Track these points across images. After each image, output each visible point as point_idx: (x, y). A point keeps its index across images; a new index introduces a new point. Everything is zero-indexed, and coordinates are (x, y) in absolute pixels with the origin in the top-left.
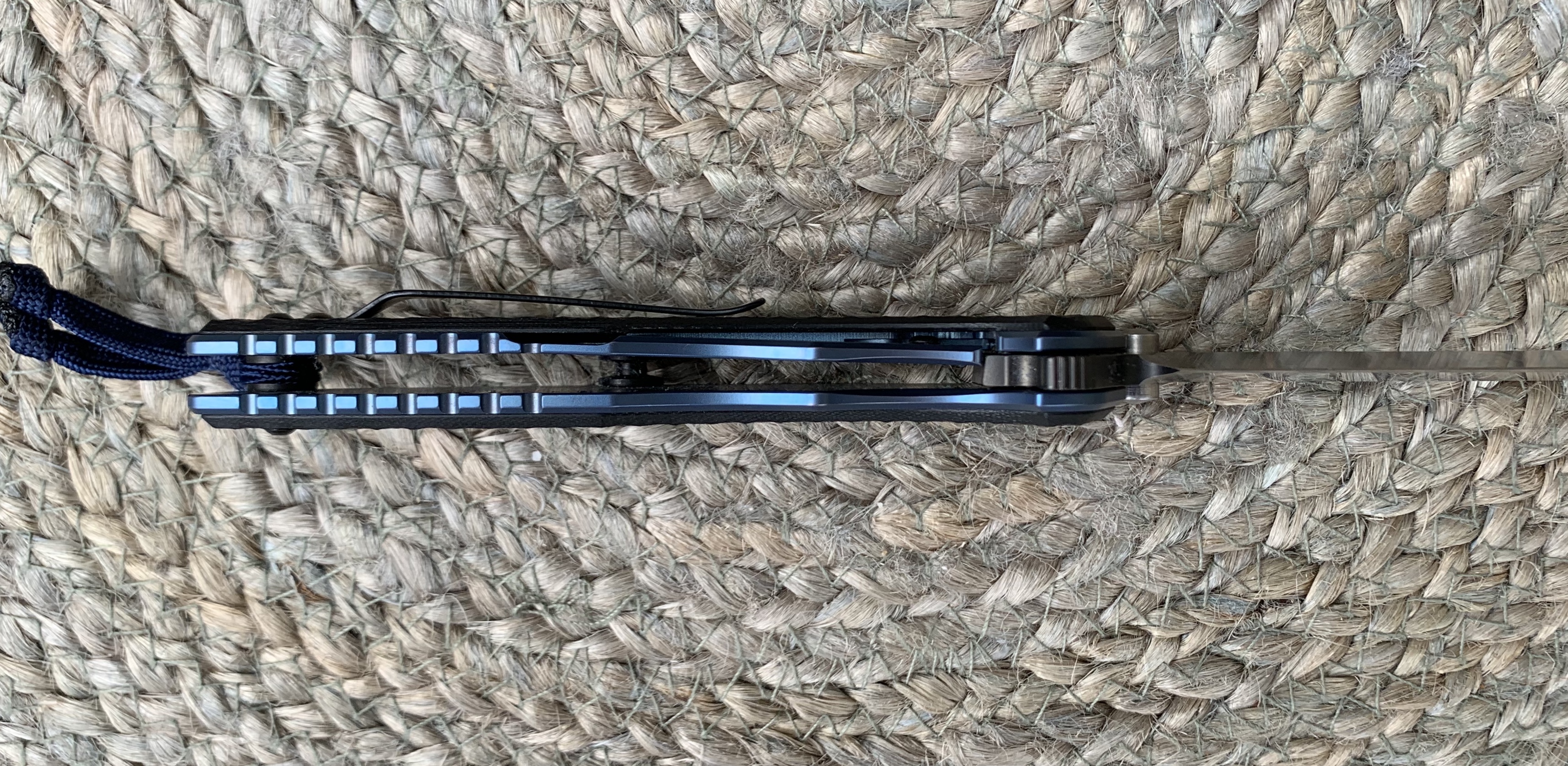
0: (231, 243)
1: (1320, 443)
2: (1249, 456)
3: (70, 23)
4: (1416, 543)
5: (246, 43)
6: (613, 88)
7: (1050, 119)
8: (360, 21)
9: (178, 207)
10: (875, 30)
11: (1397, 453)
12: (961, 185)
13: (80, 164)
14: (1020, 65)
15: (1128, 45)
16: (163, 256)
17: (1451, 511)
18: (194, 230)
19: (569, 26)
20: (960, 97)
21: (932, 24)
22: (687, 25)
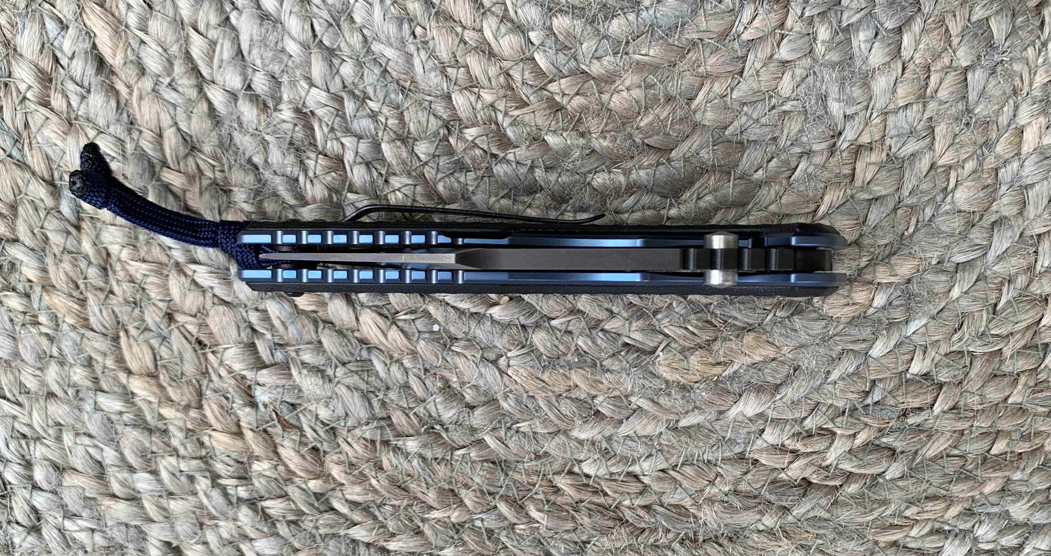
0: (231, 191)
1: (943, 305)
2: (898, 315)
3: (121, 45)
4: (1004, 368)
5: (240, 56)
6: (485, 83)
7: (771, 97)
8: (317, 40)
9: (194, 167)
10: (657, 40)
11: (991, 310)
12: (713, 142)
13: (128, 140)
14: (751, 62)
15: (820, 49)
16: (185, 201)
17: (1025, 347)
18: (205, 182)
19: (457, 41)
20: (712, 83)
21: (695, 36)
22: (533, 40)
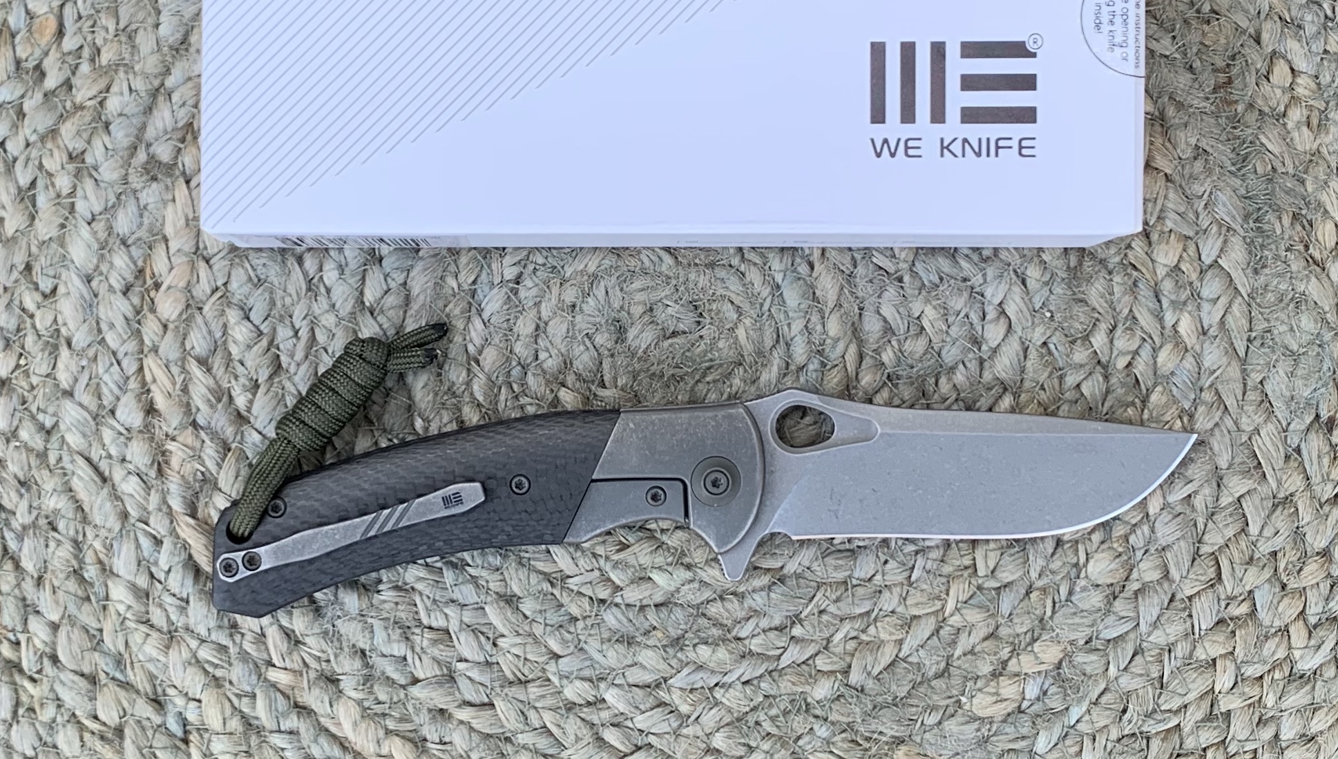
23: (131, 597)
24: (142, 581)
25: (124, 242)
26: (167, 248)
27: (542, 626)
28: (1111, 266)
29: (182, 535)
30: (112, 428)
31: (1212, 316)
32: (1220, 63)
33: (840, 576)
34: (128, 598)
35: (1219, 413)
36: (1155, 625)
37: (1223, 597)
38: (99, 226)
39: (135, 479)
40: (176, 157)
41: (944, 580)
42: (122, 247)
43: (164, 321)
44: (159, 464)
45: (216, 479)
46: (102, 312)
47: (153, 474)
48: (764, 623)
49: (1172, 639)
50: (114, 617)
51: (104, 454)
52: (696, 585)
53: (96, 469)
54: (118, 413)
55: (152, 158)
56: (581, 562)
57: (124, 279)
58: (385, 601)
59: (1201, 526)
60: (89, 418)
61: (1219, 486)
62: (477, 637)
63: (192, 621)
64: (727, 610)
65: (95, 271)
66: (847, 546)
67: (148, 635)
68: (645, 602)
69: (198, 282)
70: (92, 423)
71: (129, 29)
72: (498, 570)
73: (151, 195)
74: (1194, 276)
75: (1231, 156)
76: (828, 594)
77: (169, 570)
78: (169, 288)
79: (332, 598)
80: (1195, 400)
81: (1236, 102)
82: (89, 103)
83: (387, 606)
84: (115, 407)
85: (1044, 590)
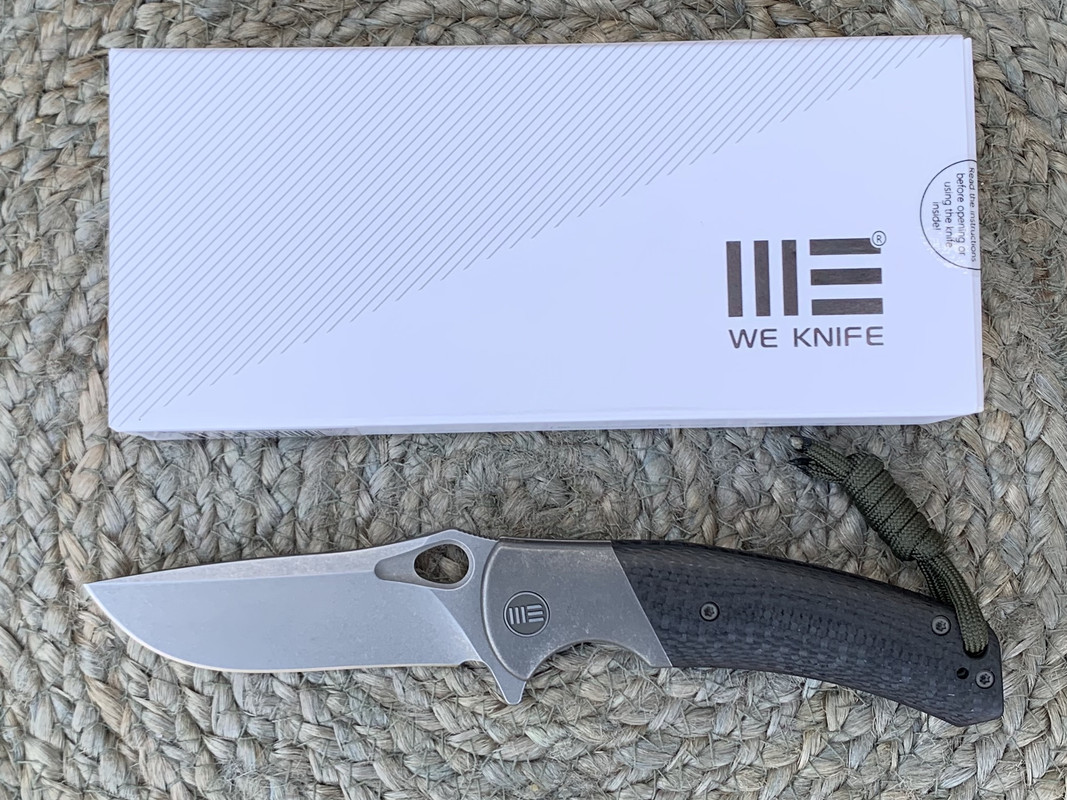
23: (46, 758)
24: (57, 742)
25: (42, 428)
26: (82, 433)
27: (426, 782)
28: (944, 443)
29: (93, 698)
30: (29, 599)
31: (1037, 488)
32: (1038, 259)
33: (701, 731)
34: (44, 759)
35: (1046, 577)
36: (992, 774)
37: (1053, 747)
38: (19, 413)
39: (50, 647)
40: (91, 350)
41: (798, 735)
42: (40, 433)
43: (77, 500)
44: (73, 632)
45: (125, 646)
46: (21, 492)
47: (67, 642)
48: (632, 777)
49: (1007, 787)
50: (31, 775)
51: (22, 624)
52: (569, 742)
53: (14, 637)
54: (35, 586)
55: (68, 350)
56: (462, 721)
57: (42, 462)
58: (280, 760)
59: (1031, 682)
60: (8, 591)
61: (1047, 645)
62: (366, 792)
63: (102, 779)
64: (597, 765)
65: (15, 455)
66: (708, 703)
67: (62, 792)
68: (521, 758)
69: (110, 463)
70: (11, 595)
71: (49, 234)
72: (385, 729)
73: (66, 385)
74: (1020, 452)
75: (1050, 342)
76: (691, 749)
77: (82, 732)
78: (83, 469)
79: (231, 756)
80: (1024, 565)
81: (1054, 293)
82: (11, 302)
83: (282, 764)
84: (32, 580)
85: (889, 743)
